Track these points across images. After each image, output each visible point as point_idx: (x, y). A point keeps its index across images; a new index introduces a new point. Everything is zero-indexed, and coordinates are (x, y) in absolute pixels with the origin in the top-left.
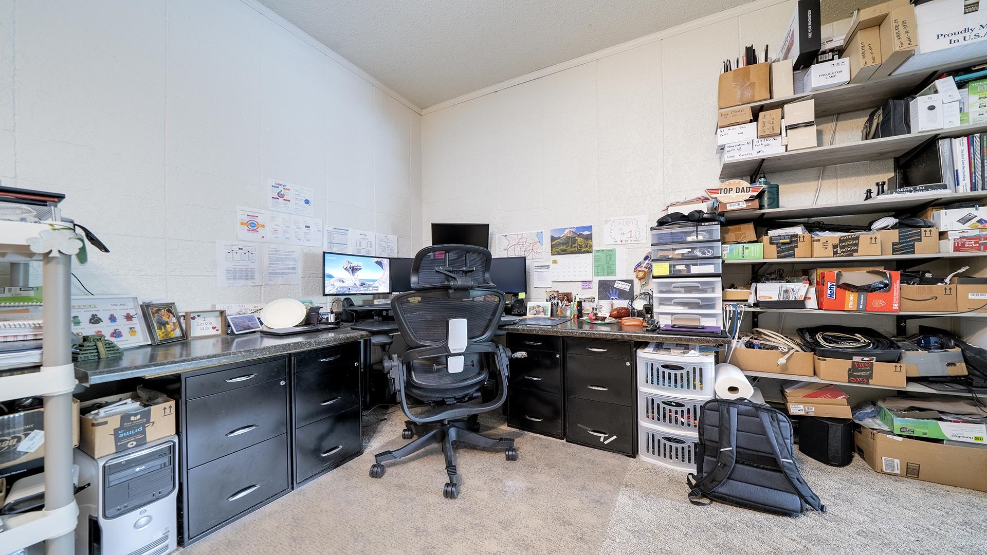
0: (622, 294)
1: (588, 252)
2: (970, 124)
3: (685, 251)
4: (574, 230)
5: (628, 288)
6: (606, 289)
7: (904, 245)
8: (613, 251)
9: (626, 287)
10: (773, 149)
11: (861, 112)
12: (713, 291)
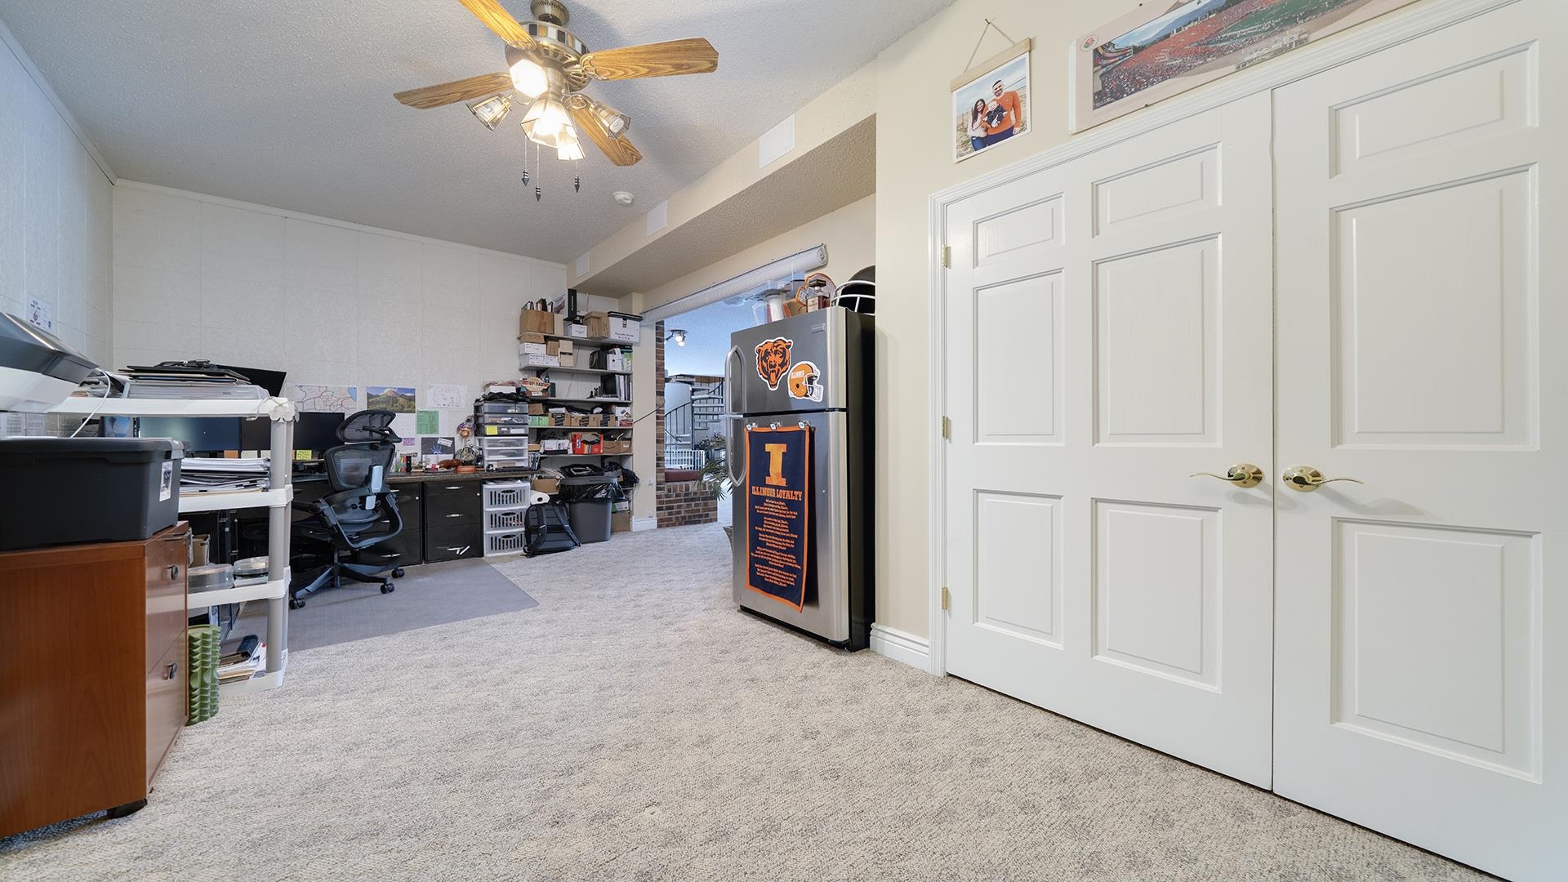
0: (445, 450)
1: (411, 412)
2: (624, 371)
3: (507, 419)
4: (395, 390)
5: (449, 445)
6: (429, 445)
7: (604, 423)
8: (436, 412)
9: (449, 443)
10: (553, 362)
11: (588, 348)
12: (521, 445)
